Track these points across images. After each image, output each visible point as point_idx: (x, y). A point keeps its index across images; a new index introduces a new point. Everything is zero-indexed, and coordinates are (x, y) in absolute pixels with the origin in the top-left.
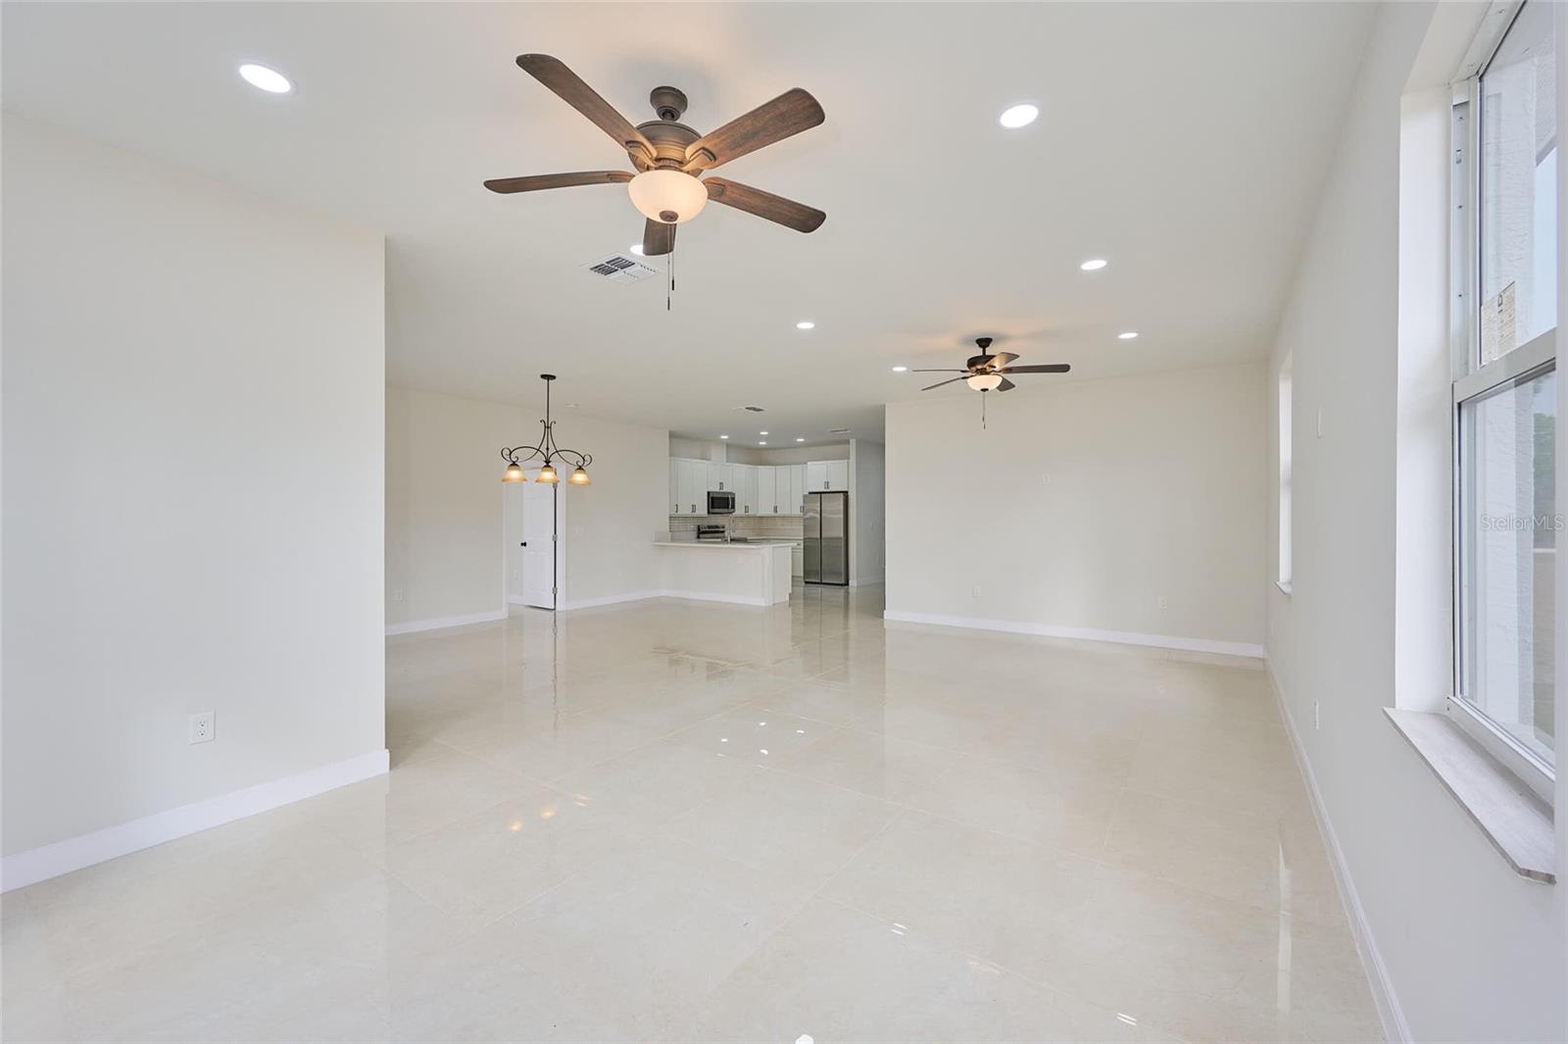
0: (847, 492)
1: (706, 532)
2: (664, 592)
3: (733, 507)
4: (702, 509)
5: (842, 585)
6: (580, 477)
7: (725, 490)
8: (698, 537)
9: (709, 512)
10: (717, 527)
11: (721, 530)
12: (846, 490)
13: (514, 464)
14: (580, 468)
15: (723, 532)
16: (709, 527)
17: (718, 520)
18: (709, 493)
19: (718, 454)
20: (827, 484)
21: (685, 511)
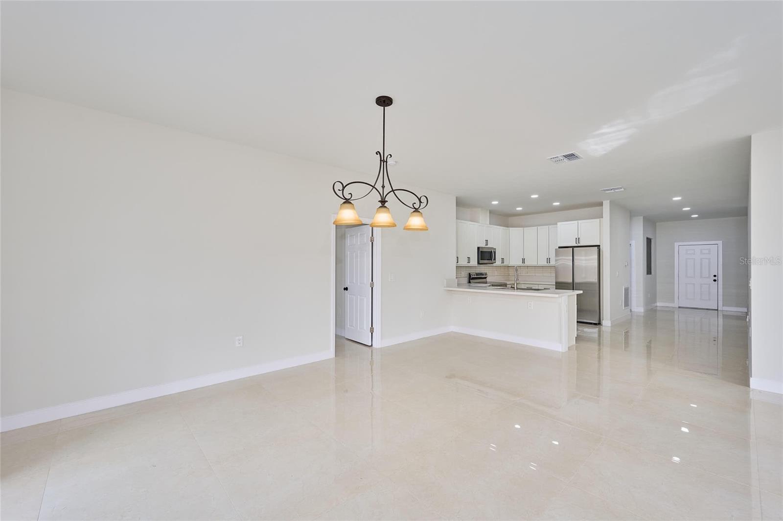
0: (599, 246)
1: (475, 279)
2: (453, 329)
3: (495, 259)
4: (474, 262)
5: (595, 324)
6: (416, 221)
7: (489, 246)
8: (470, 282)
9: (478, 263)
10: (482, 274)
11: (485, 276)
12: (599, 244)
13: (347, 201)
14: (416, 210)
15: (486, 278)
16: (477, 274)
17: (483, 269)
18: (478, 248)
19: (484, 218)
20: (578, 240)
21: (463, 262)
